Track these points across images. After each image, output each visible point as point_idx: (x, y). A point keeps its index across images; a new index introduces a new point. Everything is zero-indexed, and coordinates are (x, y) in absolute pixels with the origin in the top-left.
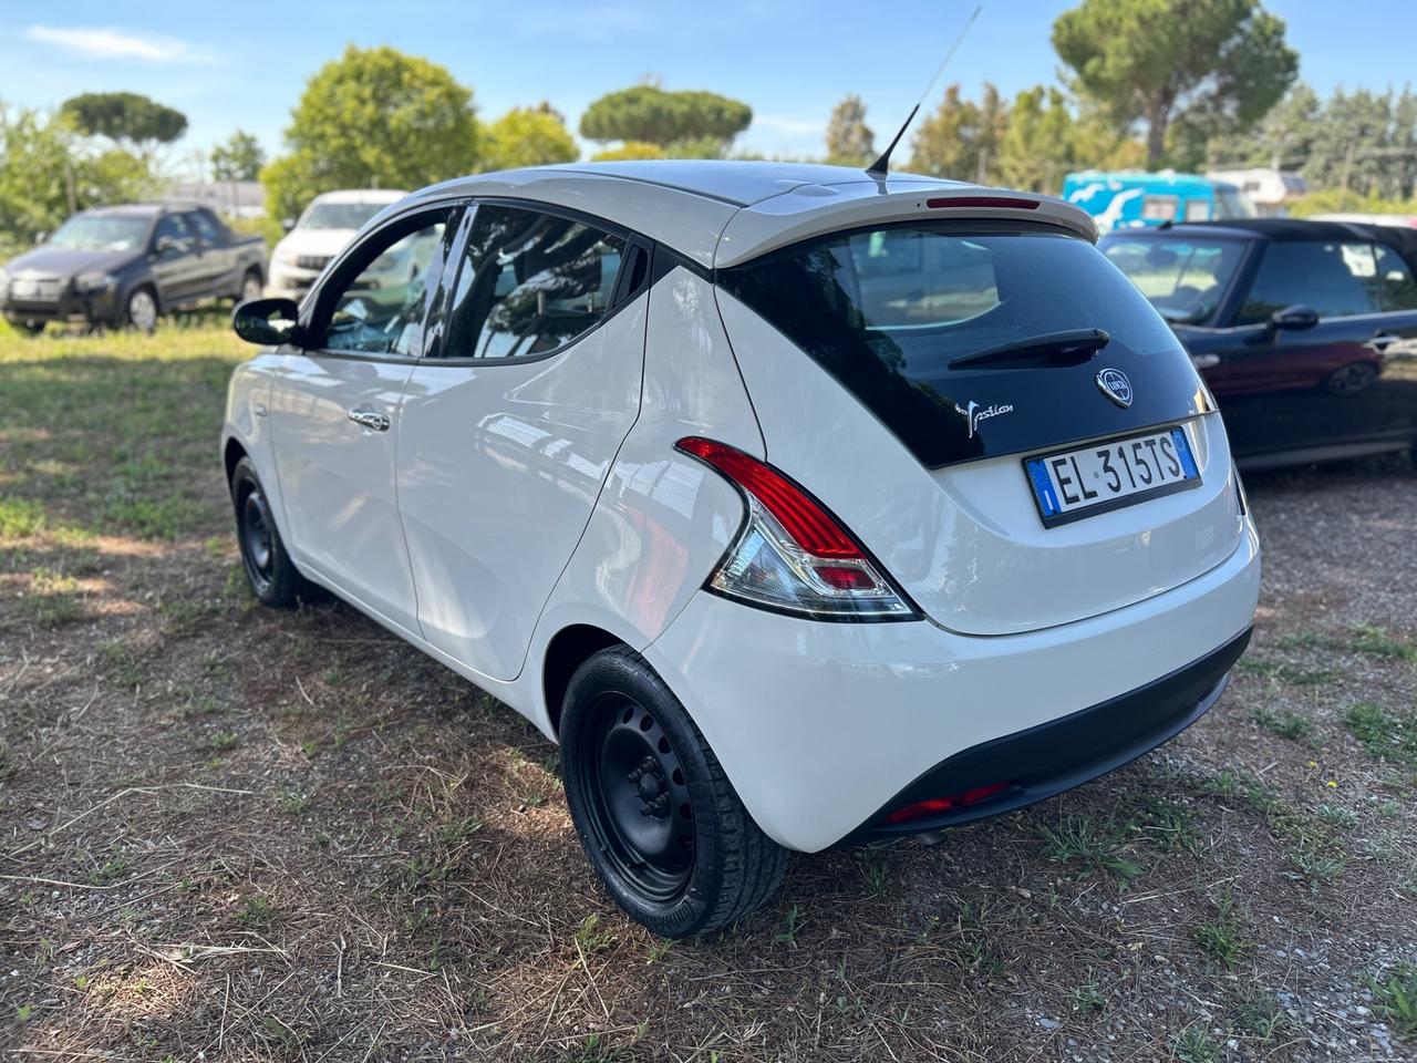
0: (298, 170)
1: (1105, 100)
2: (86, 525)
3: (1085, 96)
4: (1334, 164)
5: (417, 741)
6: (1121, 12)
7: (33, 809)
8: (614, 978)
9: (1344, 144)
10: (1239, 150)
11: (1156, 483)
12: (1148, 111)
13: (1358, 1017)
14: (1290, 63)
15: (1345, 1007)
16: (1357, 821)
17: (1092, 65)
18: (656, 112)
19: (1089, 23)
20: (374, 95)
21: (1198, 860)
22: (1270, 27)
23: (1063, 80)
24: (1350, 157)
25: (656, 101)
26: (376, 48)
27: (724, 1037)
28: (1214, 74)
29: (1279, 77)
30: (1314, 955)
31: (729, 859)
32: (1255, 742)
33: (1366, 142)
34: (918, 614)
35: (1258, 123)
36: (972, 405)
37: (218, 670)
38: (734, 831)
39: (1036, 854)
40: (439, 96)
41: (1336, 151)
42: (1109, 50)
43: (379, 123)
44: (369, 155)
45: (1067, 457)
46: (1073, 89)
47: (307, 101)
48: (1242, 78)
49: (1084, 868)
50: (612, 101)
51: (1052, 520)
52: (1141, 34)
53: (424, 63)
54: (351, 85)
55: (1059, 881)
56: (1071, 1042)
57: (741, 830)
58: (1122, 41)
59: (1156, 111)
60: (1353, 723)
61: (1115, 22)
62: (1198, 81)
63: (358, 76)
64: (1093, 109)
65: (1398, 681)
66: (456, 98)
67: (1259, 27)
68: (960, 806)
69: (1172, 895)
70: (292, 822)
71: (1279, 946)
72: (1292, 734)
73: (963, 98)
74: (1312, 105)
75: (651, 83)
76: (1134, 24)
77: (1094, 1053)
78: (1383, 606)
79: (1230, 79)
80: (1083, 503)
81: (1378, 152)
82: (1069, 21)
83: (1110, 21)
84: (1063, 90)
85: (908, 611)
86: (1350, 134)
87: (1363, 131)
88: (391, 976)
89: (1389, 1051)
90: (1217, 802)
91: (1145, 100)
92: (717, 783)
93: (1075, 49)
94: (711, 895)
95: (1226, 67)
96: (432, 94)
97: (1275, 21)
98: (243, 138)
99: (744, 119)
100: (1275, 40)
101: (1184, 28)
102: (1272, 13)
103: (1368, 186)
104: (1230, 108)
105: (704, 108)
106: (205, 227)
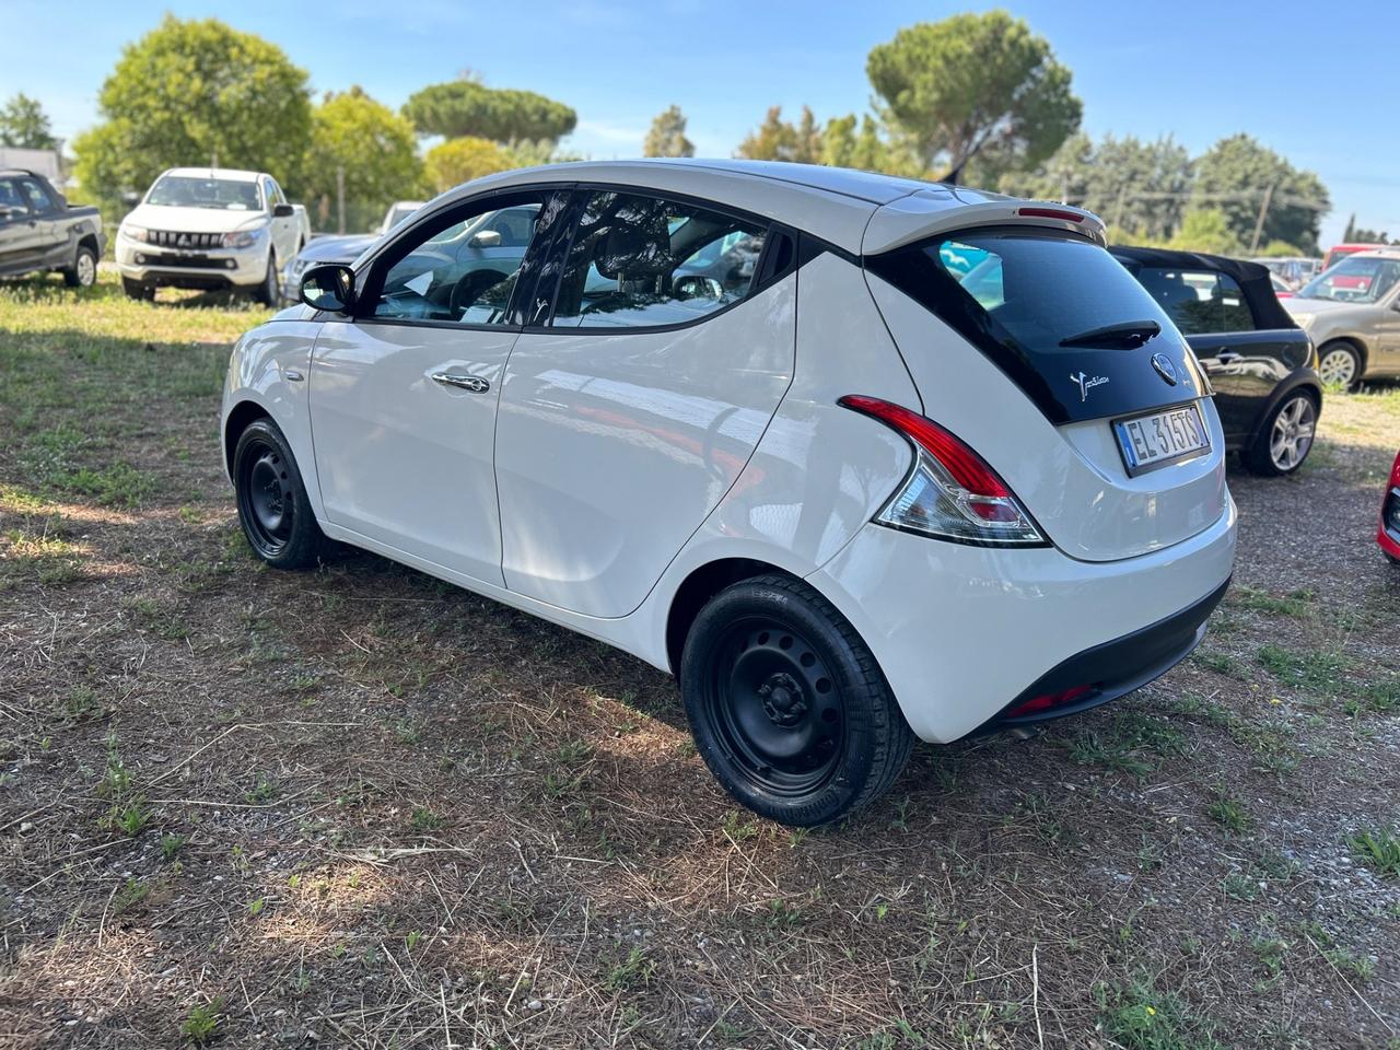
0: (115, 140)
1: (912, 132)
2: (34, 491)
3: (895, 126)
4: (1107, 204)
5: (493, 681)
6: (929, 51)
7: (145, 745)
8: (768, 858)
9: (1116, 187)
10: (1026, 186)
11: (1172, 452)
12: (951, 144)
13: (1345, 864)
14: (1074, 111)
15: (1333, 858)
16: (1294, 731)
17: (903, 96)
18: (481, 109)
19: (901, 58)
20: (198, 68)
21: (1189, 761)
22: (1059, 75)
23: (876, 109)
24: (1122, 199)
25: (480, 98)
26: (201, 20)
27: (879, 898)
28: (1008, 115)
29: (1065, 122)
30: (1298, 824)
31: (879, 750)
32: (1197, 676)
33: (1137, 185)
34: (1047, 543)
35: (1043, 163)
36: (1082, 375)
37: (261, 624)
38: (882, 726)
39: (1067, 759)
40: (271, 75)
41: (1109, 192)
42: (918, 84)
43: (204, 99)
44: (197, 130)
45: (1136, 422)
46: (884, 118)
47: (124, 71)
48: (1032, 121)
49: (1106, 767)
50: (434, 94)
51: (1131, 472)
52: (946, 73)
53: (257, 40)
54: (174, 59)
55: (1092, 778)
56: (1145, 889)
57: (888, 726)
58: (930, 76)
59: (958, 145)
60: (1264, 660)
61: (924, 58)
62: (995, 120)
63: (180, 47)
64: (902, 138)
65: (1286, 631)
66: (289, 80)
67: (1052, 74)
68: (1058, 704)
69: (1180, 786)
70: (410, 750)
71: (1271, 818)
72: (1222, 670)
73: (783, 119)
74: (1086, 149)
75: (471, 79)
76: (940, 63)
77: (1165, 896)
78: (1254, 574)
79: (1021, 120)
80: (1149, 460)
81: (1146, 196)
82: (882, 55)
83: (919, 57)
84: (876, 118)
85: (1041, 539)
86: (1121, 178)
87: (1132, 178)
88: (573, 866)
89: (1374, 885)
90: (1186, 719)
91: (948, 133)
92: (871, 687)
93: (889, 82)
94: (857, 783)
95: (1019, 109)
96: (263, 72)
97: (1063, 71)
98: (25, 103)
99: (569, 123)
100: (1063, 87)
101: (986, 71)
102: (1061, 64)
103: (1135, 226)
104: (1020, 148)
105: (529, 108)
106: (36, 194)
